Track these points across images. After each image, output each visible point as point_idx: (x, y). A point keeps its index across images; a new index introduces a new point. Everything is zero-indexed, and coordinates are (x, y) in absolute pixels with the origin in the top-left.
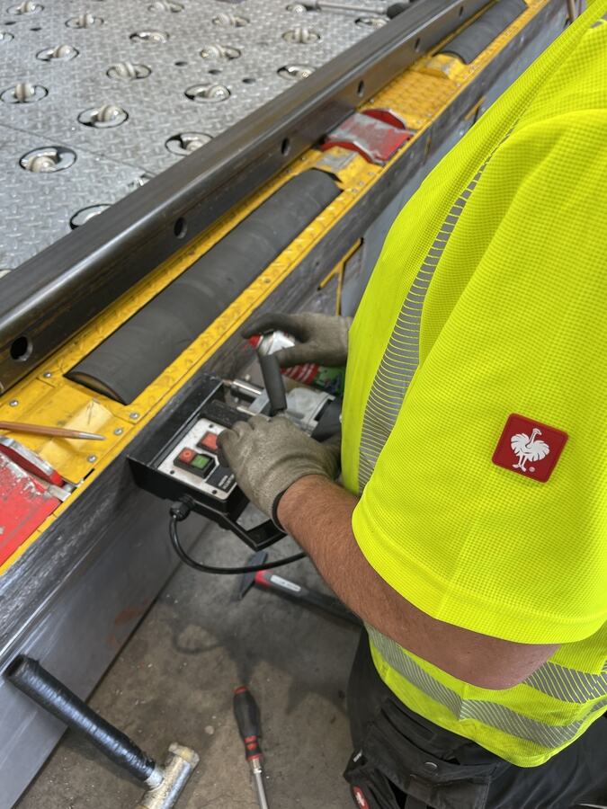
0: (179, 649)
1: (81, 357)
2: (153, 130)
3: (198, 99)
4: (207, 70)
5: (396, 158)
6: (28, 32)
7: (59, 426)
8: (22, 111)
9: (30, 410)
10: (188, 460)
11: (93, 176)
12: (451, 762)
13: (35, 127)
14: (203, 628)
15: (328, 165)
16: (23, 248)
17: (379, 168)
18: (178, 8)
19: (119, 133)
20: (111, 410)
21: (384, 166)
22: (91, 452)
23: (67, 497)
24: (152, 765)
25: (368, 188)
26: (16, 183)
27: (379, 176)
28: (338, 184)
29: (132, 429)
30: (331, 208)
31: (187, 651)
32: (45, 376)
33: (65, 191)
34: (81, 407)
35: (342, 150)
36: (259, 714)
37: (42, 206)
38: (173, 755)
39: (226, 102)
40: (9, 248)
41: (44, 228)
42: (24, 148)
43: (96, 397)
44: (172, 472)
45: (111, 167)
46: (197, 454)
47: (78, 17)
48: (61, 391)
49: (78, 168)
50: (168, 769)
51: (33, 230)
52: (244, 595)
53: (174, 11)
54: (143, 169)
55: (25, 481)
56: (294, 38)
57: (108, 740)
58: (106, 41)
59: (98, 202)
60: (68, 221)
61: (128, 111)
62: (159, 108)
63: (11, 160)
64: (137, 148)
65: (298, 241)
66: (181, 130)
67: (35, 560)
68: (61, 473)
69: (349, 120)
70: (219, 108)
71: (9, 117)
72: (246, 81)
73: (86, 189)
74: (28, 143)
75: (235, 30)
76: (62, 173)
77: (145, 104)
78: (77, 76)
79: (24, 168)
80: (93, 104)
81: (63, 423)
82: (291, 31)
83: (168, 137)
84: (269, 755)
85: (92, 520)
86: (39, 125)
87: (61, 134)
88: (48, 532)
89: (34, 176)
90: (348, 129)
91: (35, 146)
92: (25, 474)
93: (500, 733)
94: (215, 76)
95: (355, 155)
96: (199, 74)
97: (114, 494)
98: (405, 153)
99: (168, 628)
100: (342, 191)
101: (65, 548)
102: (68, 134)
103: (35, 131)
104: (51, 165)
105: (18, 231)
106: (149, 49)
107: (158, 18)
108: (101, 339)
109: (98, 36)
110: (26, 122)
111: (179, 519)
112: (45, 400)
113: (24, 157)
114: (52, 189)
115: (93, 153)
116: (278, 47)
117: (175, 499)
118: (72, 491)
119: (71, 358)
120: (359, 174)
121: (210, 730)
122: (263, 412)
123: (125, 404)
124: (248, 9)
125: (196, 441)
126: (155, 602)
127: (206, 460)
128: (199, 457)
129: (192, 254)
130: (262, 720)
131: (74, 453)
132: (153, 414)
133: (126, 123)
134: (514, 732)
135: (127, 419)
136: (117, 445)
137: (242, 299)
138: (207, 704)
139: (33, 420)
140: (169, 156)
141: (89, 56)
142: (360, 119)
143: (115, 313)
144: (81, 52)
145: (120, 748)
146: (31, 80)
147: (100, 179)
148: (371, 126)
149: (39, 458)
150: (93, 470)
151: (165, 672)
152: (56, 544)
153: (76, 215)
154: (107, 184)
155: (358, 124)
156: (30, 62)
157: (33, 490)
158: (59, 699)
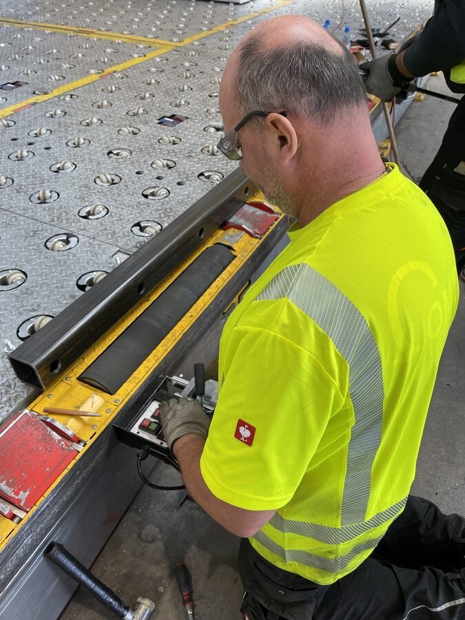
0: (142, 540)
1: (86, 367)
2: (124, 219)
3: (150, 197)
4: (155, 177)
5: (268, 233)
6: (43, 150)
7: (77, 409)
8: (44, 209)
9: (59, 400)
10: (146, 426)
11: (89, 253)
12: (291, 589)
13: (53, 220)
14: (156, 526)
15: (227, 241)
16: (50, 301)
17: (258, 240)
18: (137, 131)
19: (103, 222)
20: (104, 399)
21: (260, 239)
22: (94, 423)
23: (82, 449)
24: (127, 609)
25: (251, 254)
26: (44, 259)
27: (257, 245)
28: (233, 252)
29: (116, 409)
30: (228, 268)
31: (146, 541)
32: (66, 379)
33: (72, 263)
34: (87, 398)
35: (236, 230)
36: (191, 579)
37: (60, 274)
38: (139, 603)
39: (167, 199)
40: (42, 302)
41: (62, 287)
42: (47, 235)
43: (95, 391)
44: (138, 433)
45: (99, 246)
46: (152, 422)
47: (74, 139)
48: (77, 388)
49: (80, 247)
50: (137, 611)
51: (56, 290)
52: (181, 504)
53: (134, 134)
54: (118, 247)
55: (60, 441)
56: (208, 151)
57: (102, 593)
58: (93, 157)
59: (93, 269)
60: (75, 283)
61: (108, 207)
62: (127, 205)
63: (40, 243)
64: (114, 233)
65: (209, 290)
66: (140, 219)
67: (65, 485)
68: (78, 436)
69: (240, 209)
70: (163, 203)
71: (36, 213)
72: (179, 184)
73: (85, 261)
74: (49, 231)
75: (172, 147)
76: (70, 251)
77: (118, 202)
78: (76, 184)
79: (48, 248)
80: (87, 204)
81: (78, 407)
82: (206, 147)
83: (132, 224)
84: (197, 603)
85: (94, 462)
86: (56, 219)
87: (69, 224)
88: (72, 469)
89: (55, 254)
90: (240, 215)
91: (54, 234)
92: (60, 438)
93: (308, 567)
94: (160, 181)
95: (243, 233)
96: (150, 179)
97: (106, 446)
98: (273, 230)
99: (135, 528)
100: (236, 256)
101: (80, 478)
102: (73, 225)
103: (53, 223)
104: (64, 246)
105: (47, 291)
106: (120, 162)
107: (124, 140)
108: (97, 356)
109: (88, 153)
110: (47, 217)
111: (142, 459)
112: (67, 394)
113: (47, 241)
114: (65, 262)
115: (88, 237)
116: (199, 158)
117: (139, 448)
118: (84, 446)
119: (80, 368)
120: (245, 245)
121: (161, 589)
122: (189, 396)
123: (112, 395)
124: (180, 131)
125: (151, 414)
126: (127, 510)
127: (157, 425)
128: (153, 424)
129: (148, 300)
130: (193, 582)
131: (85, 424)
132: (127, 400)
133: (107, 216)
134: (314, 565)
135: (113, 403)
136: (108, 419)
137: (177, 328)
138: (159, 574)
139: (62, 406)
140: (133, 237)
141: (83, 169)
142: (247, 209)
143: (104, 339)
144: (78, 166)
145: (109, 598)
146: (48, 187)
147: (93, 253)
148: (254, 213)
149: (67, 428)
150: (95, 433)
151: (133, 555)
152: (76, 476)
153: (80, 278)
154: (97, 257)
155: (246, 211)
156: (47, 173)
157: (64, 446)
158: (74, 567)
